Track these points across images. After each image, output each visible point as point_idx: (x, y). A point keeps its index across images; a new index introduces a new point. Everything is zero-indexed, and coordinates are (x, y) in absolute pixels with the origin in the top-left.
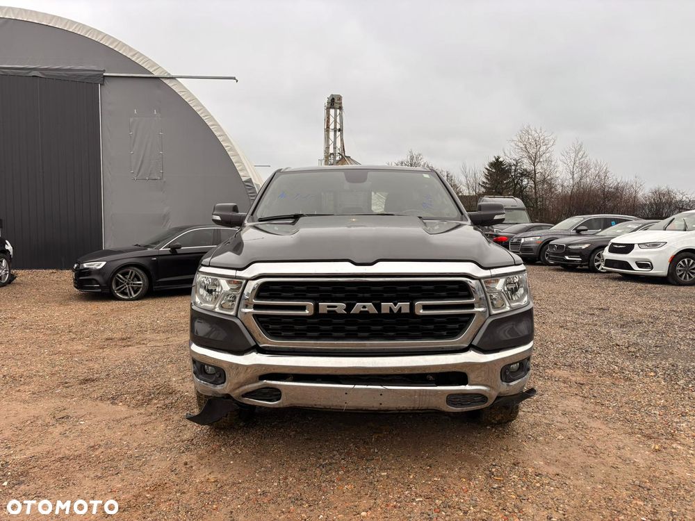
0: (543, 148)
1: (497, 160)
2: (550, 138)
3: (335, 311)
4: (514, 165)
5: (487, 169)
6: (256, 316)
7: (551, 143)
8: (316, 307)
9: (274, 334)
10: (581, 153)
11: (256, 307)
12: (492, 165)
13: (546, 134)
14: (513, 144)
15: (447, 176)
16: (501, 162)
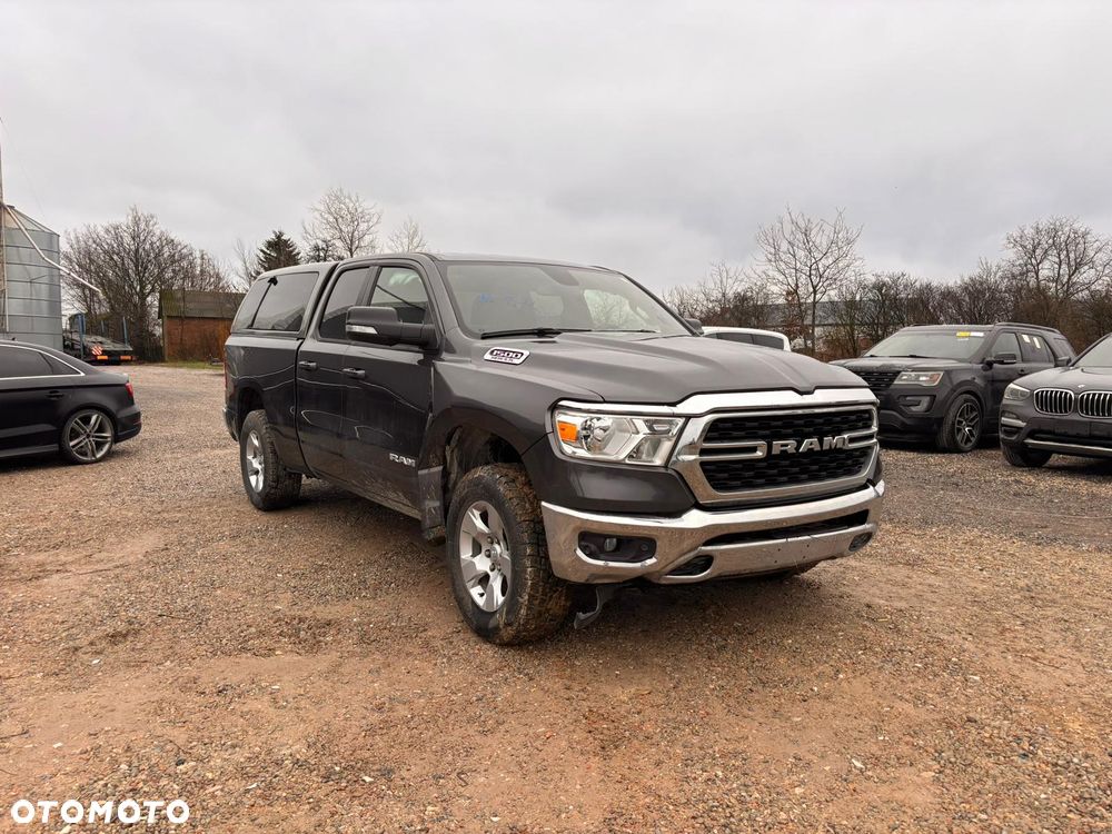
0: (363, 226)
1: (279, 237)
2: (373, 211)
3: (786, 451)
4: (323, 249)
5: (262, 251)
6: (703, 464)
7: (375, 220)
8: (770, 447)
9: (718, 485)
10: (416, 240)
11: (703, 452)
12: (270, 245)
13: (365, 205)
14: (317, 214)
15: (202, 258)
16: (286, 241)
